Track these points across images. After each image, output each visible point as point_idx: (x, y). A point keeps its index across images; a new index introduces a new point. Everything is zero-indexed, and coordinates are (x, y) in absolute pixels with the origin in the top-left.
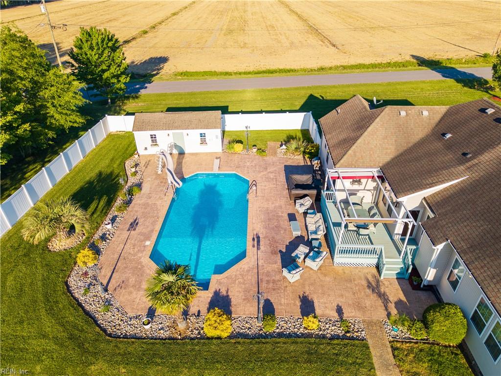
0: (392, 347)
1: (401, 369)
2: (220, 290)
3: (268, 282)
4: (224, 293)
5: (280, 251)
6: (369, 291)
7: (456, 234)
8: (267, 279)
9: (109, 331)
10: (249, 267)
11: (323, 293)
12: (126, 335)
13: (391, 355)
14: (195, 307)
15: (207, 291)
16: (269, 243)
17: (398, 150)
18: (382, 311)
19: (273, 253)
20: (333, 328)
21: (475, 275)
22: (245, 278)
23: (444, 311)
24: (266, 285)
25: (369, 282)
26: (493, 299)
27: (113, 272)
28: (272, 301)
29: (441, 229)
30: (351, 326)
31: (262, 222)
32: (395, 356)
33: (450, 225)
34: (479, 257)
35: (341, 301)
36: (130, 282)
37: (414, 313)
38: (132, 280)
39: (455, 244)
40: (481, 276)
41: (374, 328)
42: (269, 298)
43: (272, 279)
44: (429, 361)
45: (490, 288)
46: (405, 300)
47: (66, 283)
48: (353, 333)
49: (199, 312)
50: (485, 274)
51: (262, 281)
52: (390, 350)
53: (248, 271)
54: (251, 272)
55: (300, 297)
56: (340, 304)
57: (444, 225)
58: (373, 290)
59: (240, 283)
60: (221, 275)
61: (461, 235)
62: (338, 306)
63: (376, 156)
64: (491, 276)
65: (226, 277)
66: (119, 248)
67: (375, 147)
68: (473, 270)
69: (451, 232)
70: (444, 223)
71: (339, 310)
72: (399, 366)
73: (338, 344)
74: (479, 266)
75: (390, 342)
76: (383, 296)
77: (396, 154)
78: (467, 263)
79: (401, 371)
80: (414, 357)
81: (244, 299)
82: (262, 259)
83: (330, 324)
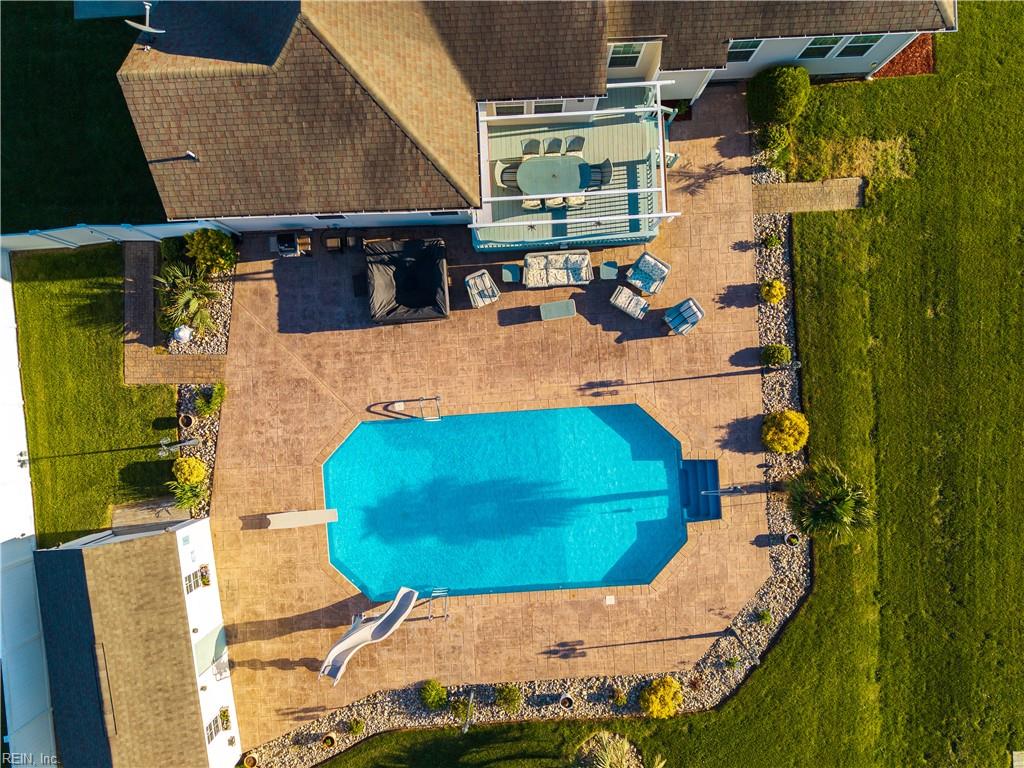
0: (796, 181)
1: (830, 177)
2: (717, 441)
3: (691, 361)
4: (723, 432)
5: (619, 340)
6: (701, 195)
7: (724, 23)
8: (686, 363)
9: (801, 592)
10: (660, 396)
11: (710, 268)
12: (805, 566)
13: (808, 185)
14: (751, 474)
15: (719, 461)
16: (595, 362)
17: (433, 40)
18: (737, 180)
19: (622, 353)
20: (773, 260)
21: (813, 31)
22: (687, 400)
23: (787, 91)
24: (698, 364)
25: (685, 189)
26: (860, 29)
27: (690, 637)
28: (733, 353)
29: (697, 42)
30: (767, 234)
31: (530, 380)
32: (812, 180)
33: (700, 24)
34: (788, 11)
35: (724, 243)
36: (707, 597)
37: (738, 131)
38: (705, 595)
39: (743, 34)
40: (819, 25)
41: (768, 198)
42: (726, 358)
43: (685, 354)
44: (816, 135)
45: (844, 24)
46: (717, 138)
47: (717, 708)
48: (780, 231)
49: (760, 466)
50: (821, 18)
51: (692, 371)
52: (800, 185)
53: (669, 396)
54: (672, 392)
55: (722, 308)
56: (731, 243)
57: (694, 33)
58: (700, 186)
59: (698, 408)
60: (682, 443)
61: (733, 16)
62: (734, 248)
63: (449, 100)
64: (829, 12)
65: (687, 434)
66: (628, 652)
67: (426, 94)
68: (805, 31)
69: (716, 29)
70: (690, 31)
71: (742, 246)
72: (825, 179)
73: (802, 257)
74: (803, 19)
75: (788, 181)
76: (710, 174)
77: (442, 49)
78: (786, 33)
79: (832, 177)
80: (812, 153)
81: (731, 398)
82: (639, 373)
83: (766, 263)
